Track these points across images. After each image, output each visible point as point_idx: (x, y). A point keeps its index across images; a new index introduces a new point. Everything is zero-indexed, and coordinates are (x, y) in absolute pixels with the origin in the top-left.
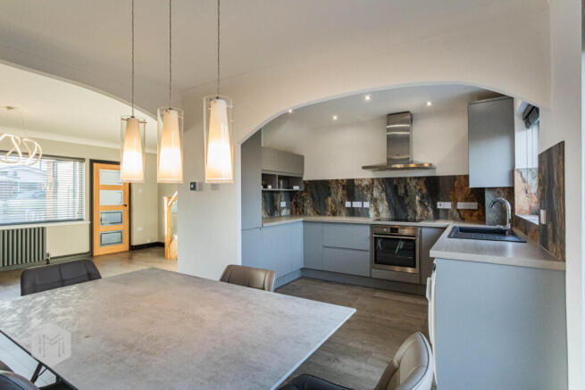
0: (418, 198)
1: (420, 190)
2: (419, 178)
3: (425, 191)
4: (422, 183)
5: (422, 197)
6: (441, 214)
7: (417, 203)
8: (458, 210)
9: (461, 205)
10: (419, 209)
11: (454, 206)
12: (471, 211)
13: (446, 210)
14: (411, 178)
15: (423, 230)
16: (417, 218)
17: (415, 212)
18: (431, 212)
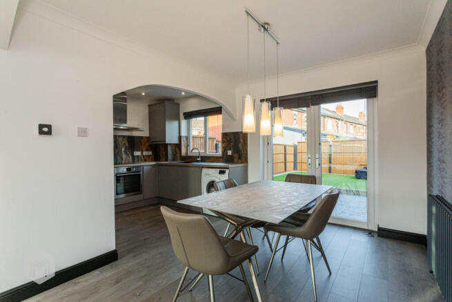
0: (123, 149)
1: (125, 144)
2: (124, 136)
3: (127, 145)
4: (125, 140)
5: (126, 149)
6: (136, 159)
7: (123, 152)
8: (144, 156)
9: (145, 153)
10: (124, 156)
11: (142, 153)
12: (149, 156)
13: (138, 156)
14: (119, 136)
15: (145, 167)
16: (123, 162)
17: (122, 158)
18: (131, 158)
